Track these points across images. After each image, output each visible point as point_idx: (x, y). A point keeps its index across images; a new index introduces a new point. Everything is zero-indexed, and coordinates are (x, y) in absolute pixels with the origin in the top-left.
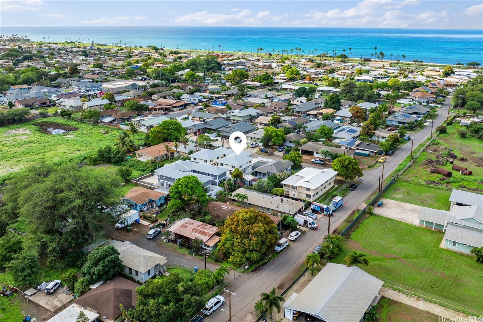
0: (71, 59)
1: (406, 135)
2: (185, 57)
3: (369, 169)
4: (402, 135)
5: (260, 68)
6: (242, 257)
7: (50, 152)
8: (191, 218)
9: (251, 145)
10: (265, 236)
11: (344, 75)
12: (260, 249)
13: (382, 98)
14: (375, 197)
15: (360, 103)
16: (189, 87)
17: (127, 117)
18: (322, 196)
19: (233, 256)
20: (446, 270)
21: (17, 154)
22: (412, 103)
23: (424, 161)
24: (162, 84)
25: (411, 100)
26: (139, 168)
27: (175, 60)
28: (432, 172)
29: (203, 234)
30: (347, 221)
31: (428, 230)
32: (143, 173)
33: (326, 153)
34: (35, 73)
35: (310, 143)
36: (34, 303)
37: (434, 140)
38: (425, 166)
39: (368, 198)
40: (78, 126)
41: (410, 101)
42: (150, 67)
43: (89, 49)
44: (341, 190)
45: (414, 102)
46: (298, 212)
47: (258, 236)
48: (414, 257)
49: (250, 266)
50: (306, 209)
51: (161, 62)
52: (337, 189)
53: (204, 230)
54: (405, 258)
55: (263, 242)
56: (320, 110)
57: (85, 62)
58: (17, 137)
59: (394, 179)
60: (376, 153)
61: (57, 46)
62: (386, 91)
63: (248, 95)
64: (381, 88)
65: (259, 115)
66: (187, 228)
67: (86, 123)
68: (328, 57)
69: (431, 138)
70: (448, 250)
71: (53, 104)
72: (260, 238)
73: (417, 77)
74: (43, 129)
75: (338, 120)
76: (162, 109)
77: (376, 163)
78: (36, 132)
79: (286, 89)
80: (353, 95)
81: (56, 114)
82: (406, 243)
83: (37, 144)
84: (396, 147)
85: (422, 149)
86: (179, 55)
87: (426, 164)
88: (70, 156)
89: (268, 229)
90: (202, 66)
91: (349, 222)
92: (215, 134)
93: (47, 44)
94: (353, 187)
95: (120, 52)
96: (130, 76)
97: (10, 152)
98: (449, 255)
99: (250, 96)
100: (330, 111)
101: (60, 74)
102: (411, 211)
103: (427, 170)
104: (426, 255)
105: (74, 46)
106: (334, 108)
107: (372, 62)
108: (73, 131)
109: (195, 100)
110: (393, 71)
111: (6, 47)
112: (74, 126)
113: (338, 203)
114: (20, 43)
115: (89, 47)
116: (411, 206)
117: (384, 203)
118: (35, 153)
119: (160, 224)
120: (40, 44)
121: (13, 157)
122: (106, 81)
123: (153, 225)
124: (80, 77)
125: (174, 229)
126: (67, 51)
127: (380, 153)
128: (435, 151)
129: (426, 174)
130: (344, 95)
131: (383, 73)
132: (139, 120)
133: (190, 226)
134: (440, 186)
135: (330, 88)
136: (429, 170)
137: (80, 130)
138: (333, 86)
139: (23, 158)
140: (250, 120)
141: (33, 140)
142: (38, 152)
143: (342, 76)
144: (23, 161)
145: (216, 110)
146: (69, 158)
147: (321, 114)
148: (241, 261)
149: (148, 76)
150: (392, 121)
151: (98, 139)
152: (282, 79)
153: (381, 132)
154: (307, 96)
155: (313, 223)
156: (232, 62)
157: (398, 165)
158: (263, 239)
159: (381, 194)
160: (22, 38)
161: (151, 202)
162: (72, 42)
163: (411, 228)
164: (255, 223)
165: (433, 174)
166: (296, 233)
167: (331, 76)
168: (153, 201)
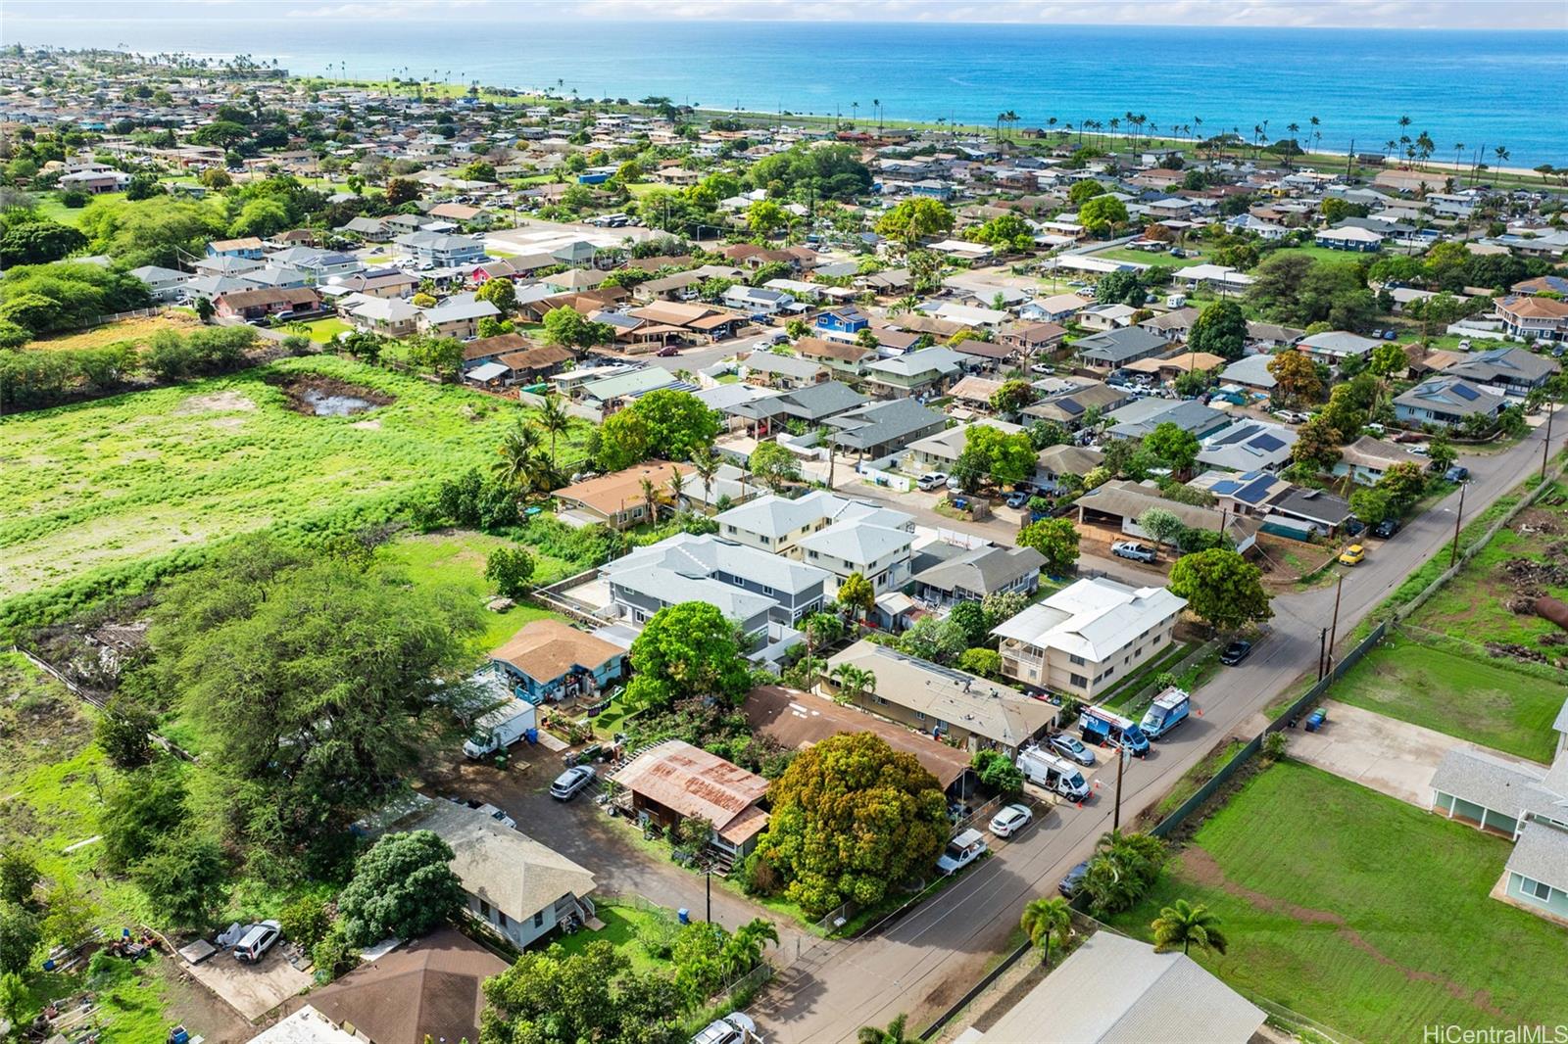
0: (402, 146)
1: (1454, 462)
2: (760, 142)
3: (1301, 587)
4: (1440, 462)
5: (998, 185)
6: (827, 891)
7: (304, 479)
8: (689, 741)
9: (923, 480)
10: (901, 831)
11: (1280, 222)
12: (885, 868)
13: (1397, 314)
14: (1304, 691)
15: (1315, 332)
16: (753, 258)
17: (545, 365)
18: (1126, 678)
19: (801, 882)
20: (1495, 982)
21: (206, 482)
22: (1500, 337)
23: (1500, 564)
24: (670, 242)
25: (1500, 325)
26: (561, 549)
27: (726, 155)
28: (1518, 611)
29: (717, 802)
30: (1193, 777)
31: (1461, 830)
32: (569, 567)
33: (1164, 526)
34: (286, 197)
35: (1115, 486)
36: (202, 987)
37: (1551, 484)
38: (1499, 587)
39: (1279, 699)
40: (395, 389)
41: (1496, 330)
42: (644, 177)
43: (462, 109)
44: (1192, 661)
45: (1510, 331)
46: (1032, 740)
47: (879, 828)
48: (1396, 927)
49: (851, 918)
50: (1063, 725)
51: (679, 161)
52: (1180, 657)
53: (723, 788)
54: (1362, 927)
55: (897, 849)
56: (1174, 355)
57: (443, 157)
58: (213, 423)
59: (1381, 632)
60: (1336, 530)
61: (363, 93)
62: (1415, 286)
63: (943, 291)
64: (1398, 278)
65: (964, 370)
66: (670, 778)
67: (420, 379)
68: (1236, 146)
69: (1543, 479)
70: (1517, 910)
71: (328, 310)
72: (885, 835)
73: (1538, 232)
74: (293, 396)
75: (1229, 397)
76: (659, 338)
77: (1329, 566)
78: (268, 407)
79: (1073, 271)
80: (1296, 302)
81: (333, 348)
82: (1377, 870)
83: (268, 450)
84: (1411, 507)
85: (1503, 518)
86: (739, 135)
87: (1503, 579)
88: (360, 498)
89: (912, 808)
90: (807, 180)
91: (1198, 781)
92: (812, 435)
93: (336, 90)
94: (1236, 653)
95: (557, 119)
96: (575, 211)
97: (187, 473)
98: (1519, 930)
99: (949, 293)
100: (1206, 361)
101: (362, 201)
102: (1418, 752)
103: (1502, 600)
104: (1436, 920)
105: (416, 96)
106: (1220, 354)
107: (1388, 172)
108: (381, 404)
109: (767, 306)
110: (1455, 208)
111: (216, 99)
112: (384, 387)
113: (1169, 713)
114: (258, 83)
115: (461, 102)
116: (1420, 734)
117: (1329, 717)
118: (257, 483)
119: (598, 752)
120: (315, 89)
121: (194, 493)
122: (500, 228)
123: (574, 752)
124: (423, 214)
125: (632, 778)
126: (392, 113)
127: (1349, 530)
128: (1545, 529)
129: (1498, 617)
130: (1266, 299)
131: (1415, 215)
132: (582, 379)
133: (681, 769)
134: (1538, 666)
135: (1218, 273)
136: (1509, 601)
137: (399, 403)
138: (1232, 264)
139: (222, 499)
140: (933, 386)
141: (259, 435)
142: (266, 478)
143: (1273, 227)
144: (219, 508)
145: (829, 347)
146: (355, 505)
147: (1174, 372)
148: (823, 901)
149: (631, 212)
150: (1412, 410)
151: (450, 438)
152: (1066, 233)
153: (1367, 452)
154: (1137, 302)
155: (1078, 781)
156: (908, 163)
157: (1406, 578)
158: (895, 837)
159: (1327, 685)
160: (264, 68)
161: (579, 673)
162: (411, 83)
163: (1404, 818)
164: (872, 786)
165: (1522, 617)
166: (1017, 813)
167: (1231, 224)
168: (585, 671)
